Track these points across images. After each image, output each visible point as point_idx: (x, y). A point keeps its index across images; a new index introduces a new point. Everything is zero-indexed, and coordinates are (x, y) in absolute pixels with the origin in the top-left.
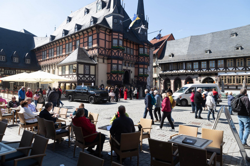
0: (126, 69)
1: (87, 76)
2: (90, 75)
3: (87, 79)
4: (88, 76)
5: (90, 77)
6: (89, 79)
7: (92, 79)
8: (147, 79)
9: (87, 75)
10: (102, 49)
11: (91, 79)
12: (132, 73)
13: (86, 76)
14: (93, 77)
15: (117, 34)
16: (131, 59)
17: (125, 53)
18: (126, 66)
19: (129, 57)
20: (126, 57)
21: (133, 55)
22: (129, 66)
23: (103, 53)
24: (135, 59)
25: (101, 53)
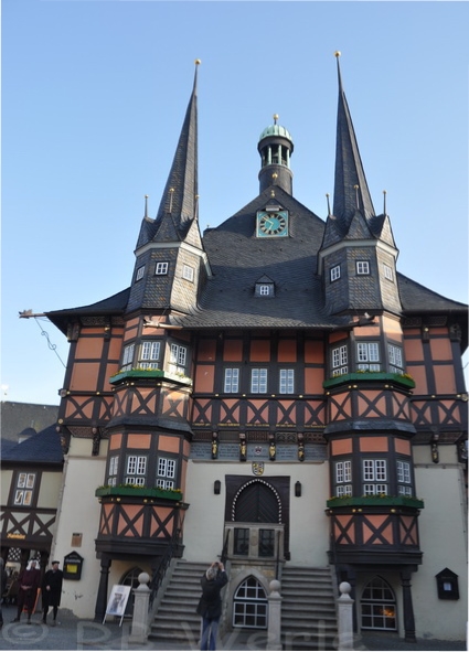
0: (249, 478)
1: (19, 517)
2: (33, 511)
3: (18, 526)
4: (26, 515)
5: (32, 519)
6: (25, 527)
7: (44, 527)
8: (415, 522)
9: (21, 509)
10: (81, 401)
11: (36, 527)
12: (298, 494)
13: (15, 514)
14: (45, 518)
15: (136, 321)
16: (280, 416)
17: (231, 396)
18: (243, 459)
19: (258, 413)
20: (236, 414)
21: (299, 399)
22: (273, 459)
23: (82, 414)
24: (314, 413)
25: (75, 414)
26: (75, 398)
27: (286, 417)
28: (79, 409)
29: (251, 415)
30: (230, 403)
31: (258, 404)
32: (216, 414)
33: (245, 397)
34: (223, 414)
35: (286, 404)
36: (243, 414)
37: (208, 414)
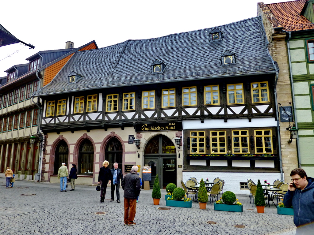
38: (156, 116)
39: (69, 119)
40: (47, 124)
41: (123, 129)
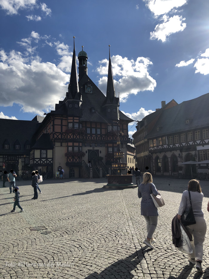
0: (92, 150)
1: (44, 160)
2: (47, 158)
3: (44, 162)
5: (47, 160)
7: (50, 162)
9: (44, 158)
10: (58, 134)
11: (48, 162)
12: (100, 153)
13: (42, 159)
14: (50, 160)
15: (72, 118)
16: (98, 138)
17: (89, 134)
18: (91, 146)
19: (94, 138)
20: (90, 138)
21: (101, 135)
22: (96, 146)
23: (58, 137)
24: (104, 138)
25: (57, 137)
26: (56, 134)
27: (99, 139)
28: (58, 136)
29: (93, 138)
30: (89, 135)
31: (94, 136)
32: (86, 138)
33: (91, 134)
34: (88, 138)
35: (99, 136)
36: (91, 138)
37: (85, 138)
38: (186, 145)
39: (158, 148)
40: (151, 150)
41: (176, 151)
